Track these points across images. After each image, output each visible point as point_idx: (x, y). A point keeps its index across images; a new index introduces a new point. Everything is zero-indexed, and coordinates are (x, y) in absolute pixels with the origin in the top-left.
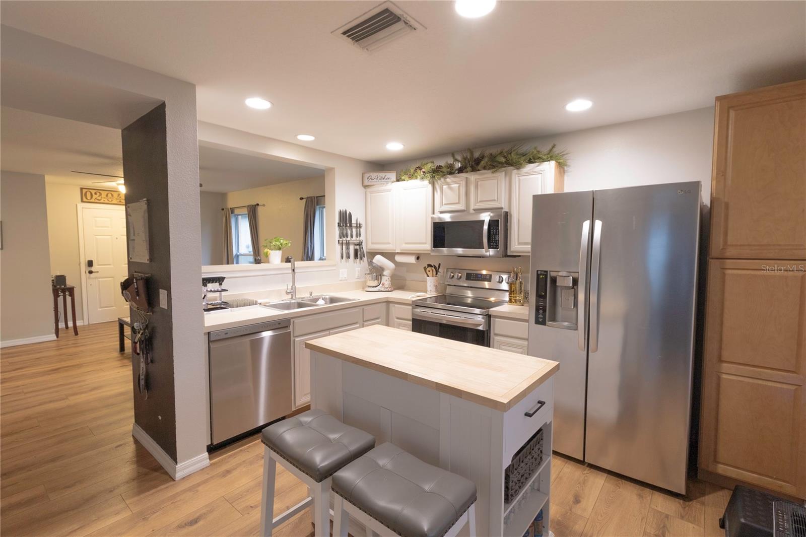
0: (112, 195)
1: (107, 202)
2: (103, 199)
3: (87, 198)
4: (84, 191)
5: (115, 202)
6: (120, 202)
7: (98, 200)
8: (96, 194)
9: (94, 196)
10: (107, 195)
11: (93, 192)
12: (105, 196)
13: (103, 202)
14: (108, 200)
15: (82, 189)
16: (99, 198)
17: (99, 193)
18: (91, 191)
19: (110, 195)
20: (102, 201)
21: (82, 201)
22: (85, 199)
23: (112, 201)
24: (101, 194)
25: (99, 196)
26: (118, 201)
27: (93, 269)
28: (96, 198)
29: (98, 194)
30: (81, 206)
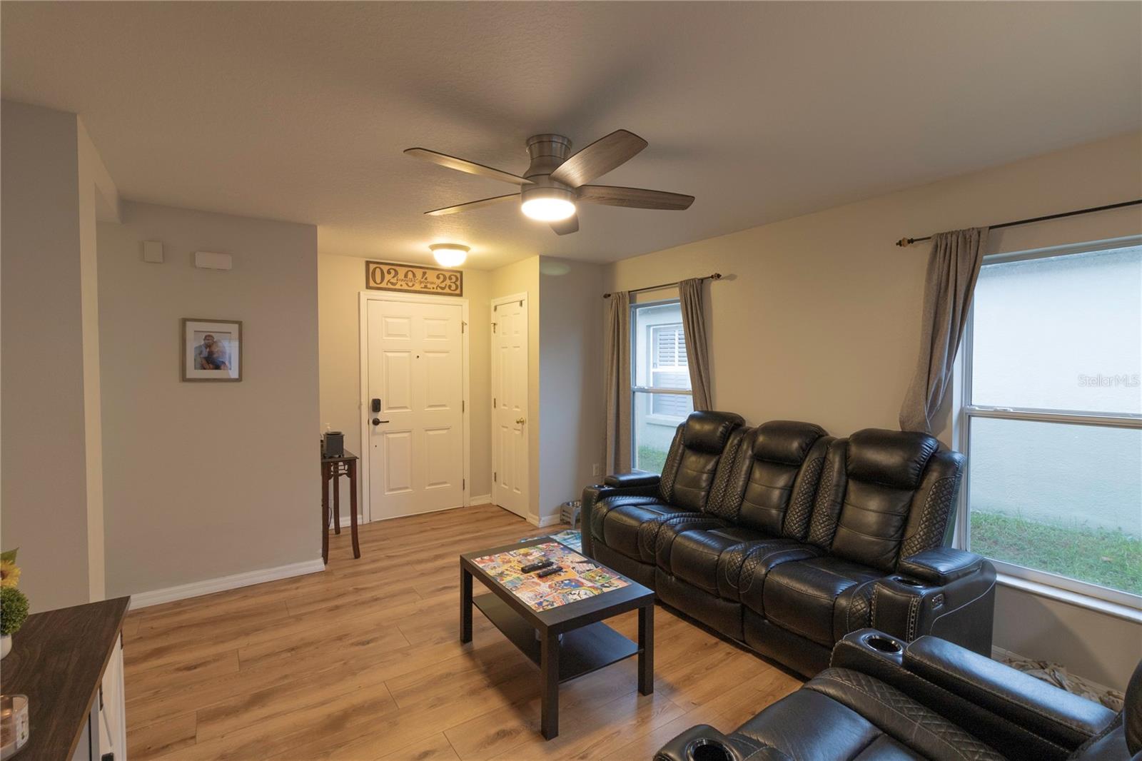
0: (414, 275)
1: (405, 287)
2: (400, 283)
3: (375, 282)
4: (372, 267)
5: (417, 287)
6: (426, 287)
7: (392, 284)
8: (389, 272)
9: (387, 277)
10: (406, 276)
11: (385, 268)
12: (403, 278)
13: (400, 288)
14: (407, 284)
15: (368, 263)
16: (394, 281)
17: (395, 270)
18: (381, 266)
19: (410, 275)
20: (398, 287)
21: (368, 287)
22: (372, 284)
23: (413, 285)
24: (396, 273)
25: (394, 277)
26: (423, 285)
27: (381, 416)
28: (389, 281)
29: (392, 272)
30: (366, 294)
